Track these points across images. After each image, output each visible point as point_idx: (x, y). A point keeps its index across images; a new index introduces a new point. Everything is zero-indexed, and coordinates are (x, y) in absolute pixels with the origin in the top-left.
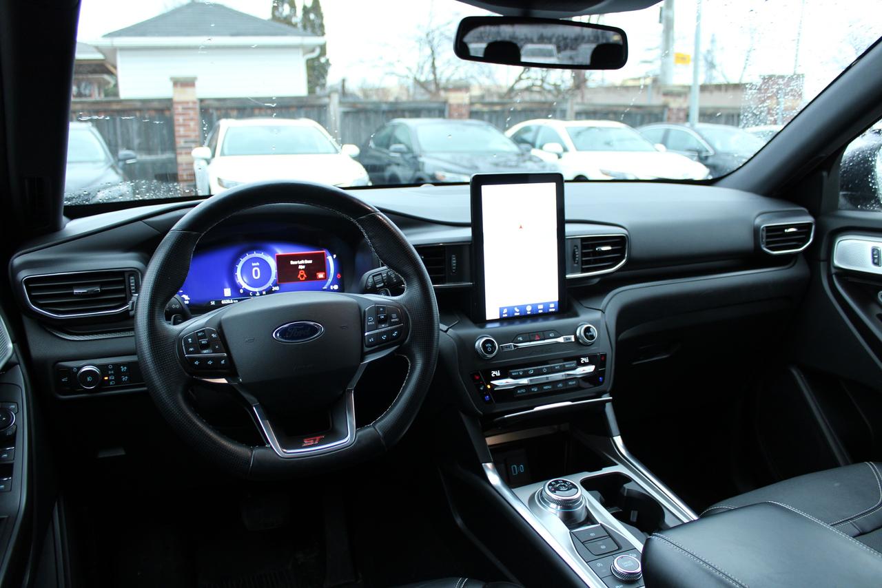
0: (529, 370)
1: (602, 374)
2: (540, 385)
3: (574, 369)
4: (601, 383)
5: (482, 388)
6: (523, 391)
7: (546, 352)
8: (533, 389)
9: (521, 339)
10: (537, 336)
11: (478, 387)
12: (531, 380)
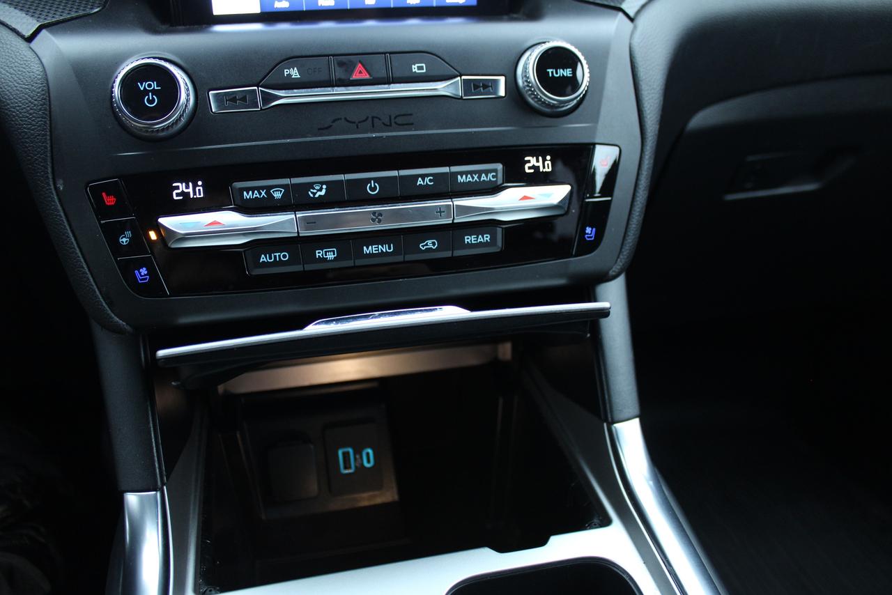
0: (311, 185)
1: (597, 215)
2: (349, 243)
3: (494, 189)
4: (591, 247)
5: (124, 241)
6: (283, 256)
7: (388, 126)
8: (319, 254)
9: (295, 73)
10: (359, 67)
11: (112, 233)
12: (309, 223)
